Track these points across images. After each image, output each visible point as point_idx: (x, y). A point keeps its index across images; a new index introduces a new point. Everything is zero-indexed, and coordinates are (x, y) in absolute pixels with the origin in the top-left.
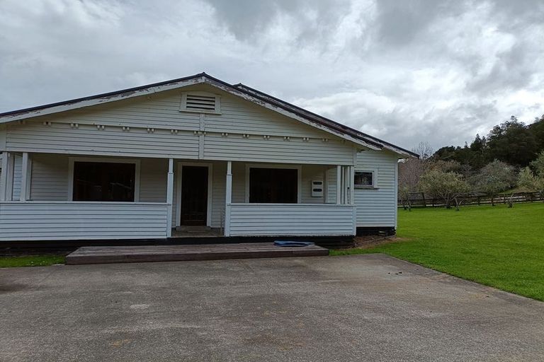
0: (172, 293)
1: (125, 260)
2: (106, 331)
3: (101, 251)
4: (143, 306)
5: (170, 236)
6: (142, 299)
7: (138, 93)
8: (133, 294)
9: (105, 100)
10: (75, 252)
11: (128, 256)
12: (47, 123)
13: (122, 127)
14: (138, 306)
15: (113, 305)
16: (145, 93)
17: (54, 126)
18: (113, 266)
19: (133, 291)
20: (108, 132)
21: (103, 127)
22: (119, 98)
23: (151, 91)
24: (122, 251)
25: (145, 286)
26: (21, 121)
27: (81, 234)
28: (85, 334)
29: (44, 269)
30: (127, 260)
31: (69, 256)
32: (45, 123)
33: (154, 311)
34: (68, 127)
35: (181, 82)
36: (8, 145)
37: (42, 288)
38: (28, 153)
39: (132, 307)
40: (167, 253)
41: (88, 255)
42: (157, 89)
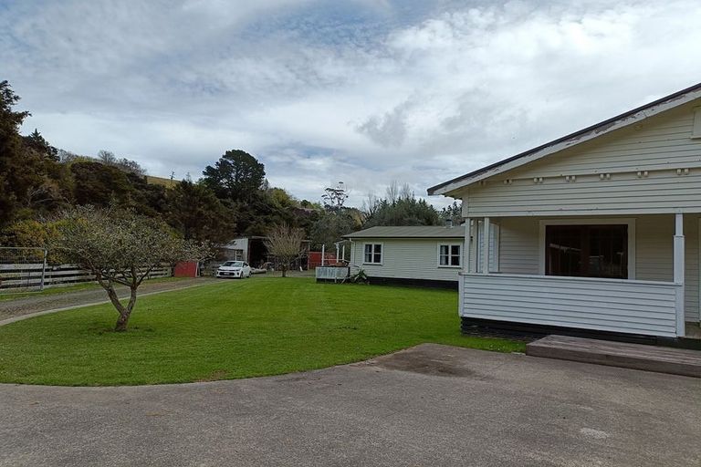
0: (656, 425)
1: (603, 361)
2: (531, 455)
3: (573, 344)
4: (600, 434)
5: (682, 334)
6: (602, 423)
7: (619, 124)
8: (594, 413)
9: (574, 142)
10: (540, 340)
11: (607, 356)
12: (508, 181)
13: (599, 175)
14: (591, 431)
15: (558, 421)
16: (630, 121)
17: (515, 183)
18: (584, 366)
19: (594, 408)
20: (581, 183)
21: (573, 178)
22: (593, 135)
23: (640, 117)
24: (603, 347)
25: (615, 405)
26: (482, 181)
27: (551, 318)
28: (504, 449)
29: (502, 356)
30: (607, 362)
31: (531, 344)
32: (505, 182)
33: (612, 445)
34: (529, 182)
35: (691, 93)
36: (471, 210)
37: (488, 378)
38: (490, 218)
39: (583, 430)
40: (674, 360)
41: (554, 347)
42: (649, 113)
